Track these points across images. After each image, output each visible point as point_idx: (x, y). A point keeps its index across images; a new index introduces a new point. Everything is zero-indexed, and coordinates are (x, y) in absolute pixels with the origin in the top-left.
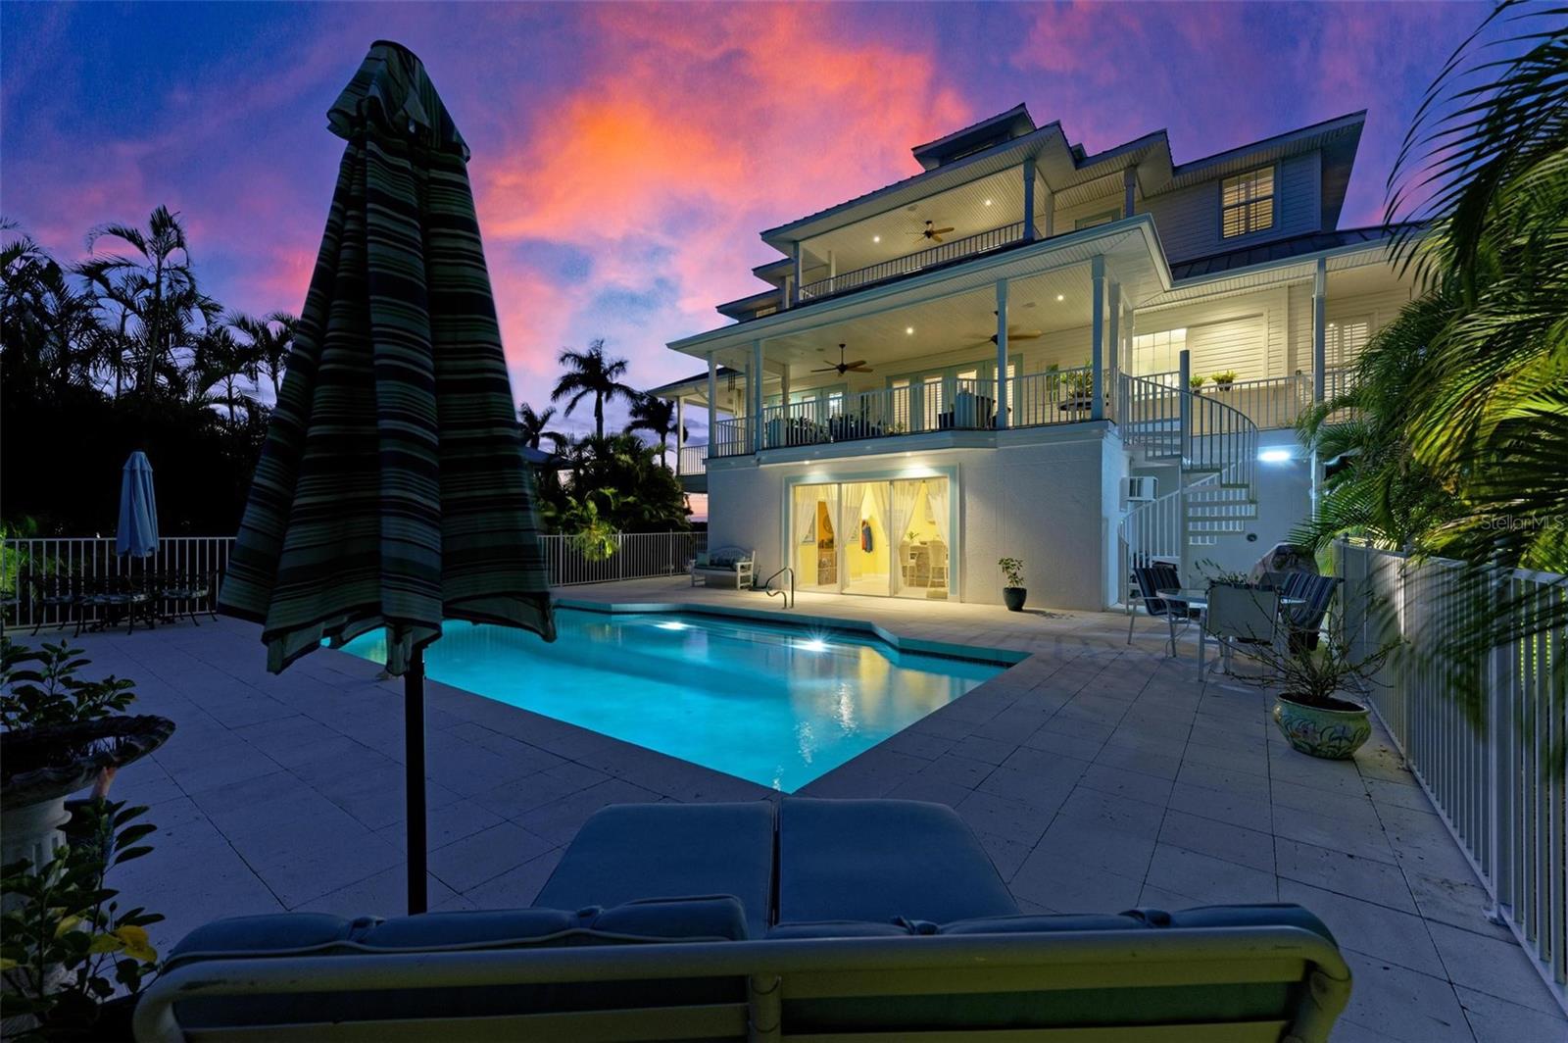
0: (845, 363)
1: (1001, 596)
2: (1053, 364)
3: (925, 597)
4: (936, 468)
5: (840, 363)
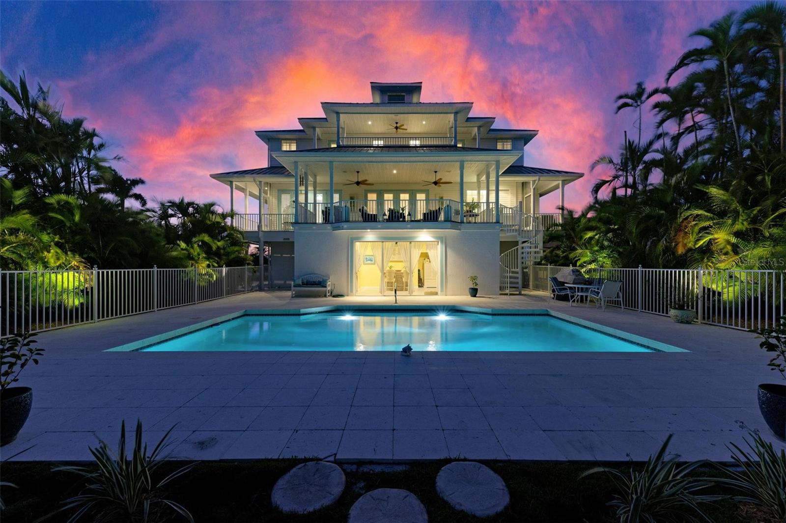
0: (359, 181)
1: (468, 292)
3: (423, 294)
4: (433, 237)
5: (357, 181)
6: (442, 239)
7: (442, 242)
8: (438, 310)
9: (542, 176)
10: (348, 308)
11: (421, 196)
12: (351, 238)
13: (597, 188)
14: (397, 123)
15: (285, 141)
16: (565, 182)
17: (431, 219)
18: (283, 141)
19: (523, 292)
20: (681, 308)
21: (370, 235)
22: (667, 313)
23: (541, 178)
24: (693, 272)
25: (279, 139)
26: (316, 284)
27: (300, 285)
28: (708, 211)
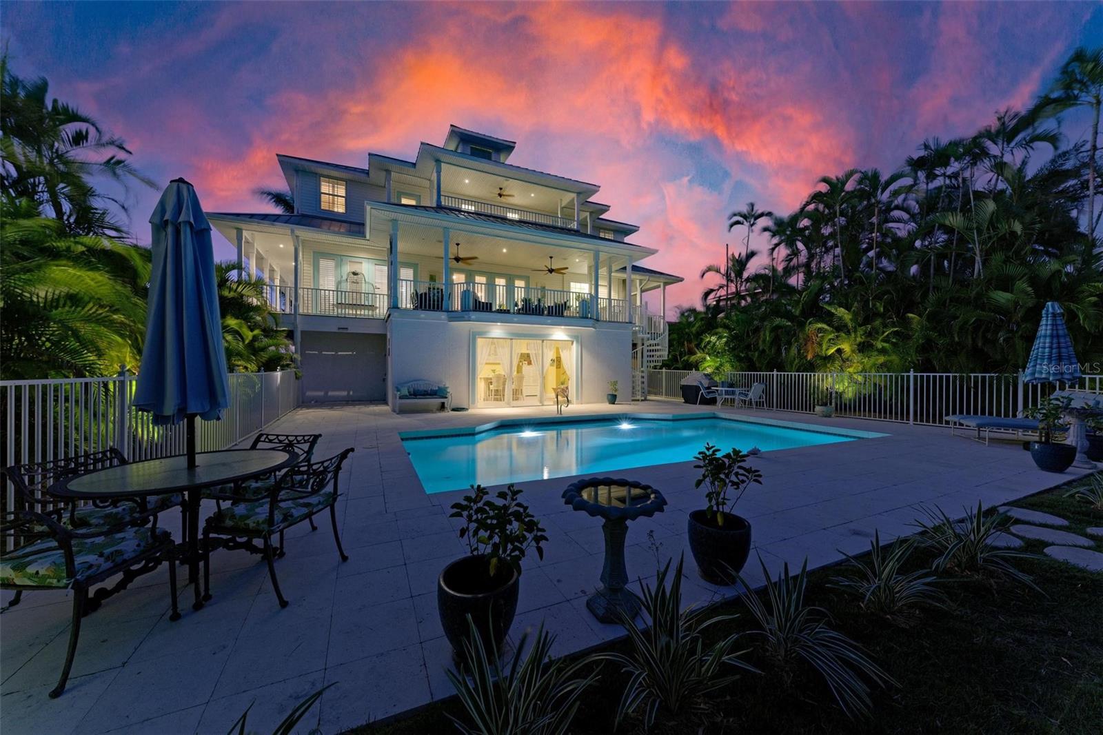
2: (543, 286)
4: (568, 336)
6: (576, 338)
7: (577, 342)
8: (620, 419)
9: (652, 276)
10: (527, 422)
11: (520, 283)
12: (473, 332)
13: (707, 294)
14: (501, 189)
15: (327, 179)
16: (666, 284)
17: (556, 313)
18: (322, 178)
19: (649, 398)
20: (825, 404)
21: (497, 330)
22: (814, 411)
23: (651, 279)
24: (819, 376)
25: (316, 174)
26: (428, 394)
27: (407, 396)
28: (829, 325)
